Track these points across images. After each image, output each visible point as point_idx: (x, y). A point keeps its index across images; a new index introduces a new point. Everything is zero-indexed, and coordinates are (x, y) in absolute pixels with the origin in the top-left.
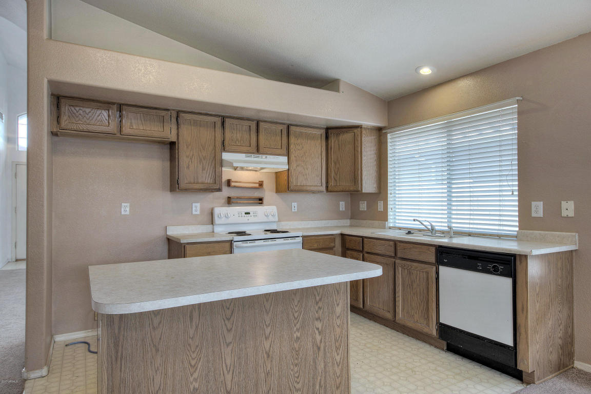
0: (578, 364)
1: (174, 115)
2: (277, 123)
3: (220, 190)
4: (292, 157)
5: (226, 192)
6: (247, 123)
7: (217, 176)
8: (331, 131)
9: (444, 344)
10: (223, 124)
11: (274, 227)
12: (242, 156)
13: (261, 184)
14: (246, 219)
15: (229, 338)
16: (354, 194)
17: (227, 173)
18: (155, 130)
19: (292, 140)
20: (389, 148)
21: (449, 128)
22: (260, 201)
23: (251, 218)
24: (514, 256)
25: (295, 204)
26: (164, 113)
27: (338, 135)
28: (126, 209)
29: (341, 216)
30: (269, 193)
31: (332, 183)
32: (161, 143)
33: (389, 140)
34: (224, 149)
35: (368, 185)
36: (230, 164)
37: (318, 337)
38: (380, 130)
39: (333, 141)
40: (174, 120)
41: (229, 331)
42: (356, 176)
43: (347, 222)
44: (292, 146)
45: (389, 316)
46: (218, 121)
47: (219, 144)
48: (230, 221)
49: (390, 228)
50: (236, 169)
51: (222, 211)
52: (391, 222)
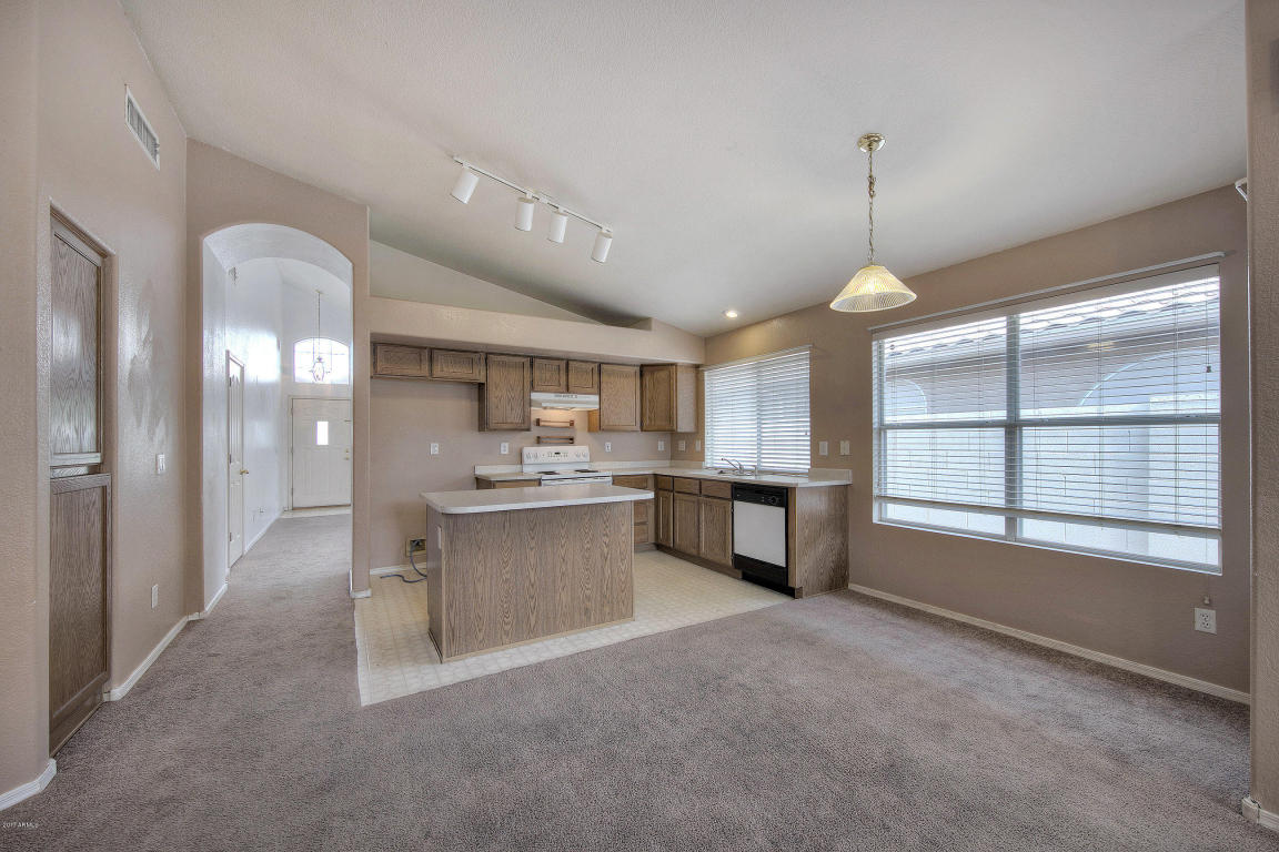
0: (852, 586)
1: (483, 356)
2: (587, 362)
3: (528, 430)
4: (604, 396)
5: (535, 431)
6: (557, 363)
7: (526, 417)
8: (645, 369)
9: (739, 573)
10: (532, 365)
11: (586, 467)
12: (551, 396)
13: (572, 423)
14: (556, 459)
15: (533, 545)
16: (672, 433)
17: (536, 413)
18: (462, 372)
19: (604, 378)
20: (707, 386)
21: (758, 368)
22: (571, 441)
23: (561, 459)
24: (787, 489)
25: (609, 444)
26: (473, 356)
27: (652, 373)
28: (435, 449)
29: (661, 456)
30: (580, 433)
31: (647, 422)
32: (470, 384)
33: (706, 378)
34: (533, 388)
35: (684, 424)
36: (539, 404)
37: (606, 550)
38: (697, 367)
39: (647, 378)
40: (483, 362)
41: (533, 538)
42: (671, 417)
43: (667, 463)
44: (603, 385)
45: (694, 552)
46: (527, 361)
47: (527, 385)
48: (540, 460)
49: (707, 468)
50: (545, 408)
51: (529, 451)
52: (708, 462)
